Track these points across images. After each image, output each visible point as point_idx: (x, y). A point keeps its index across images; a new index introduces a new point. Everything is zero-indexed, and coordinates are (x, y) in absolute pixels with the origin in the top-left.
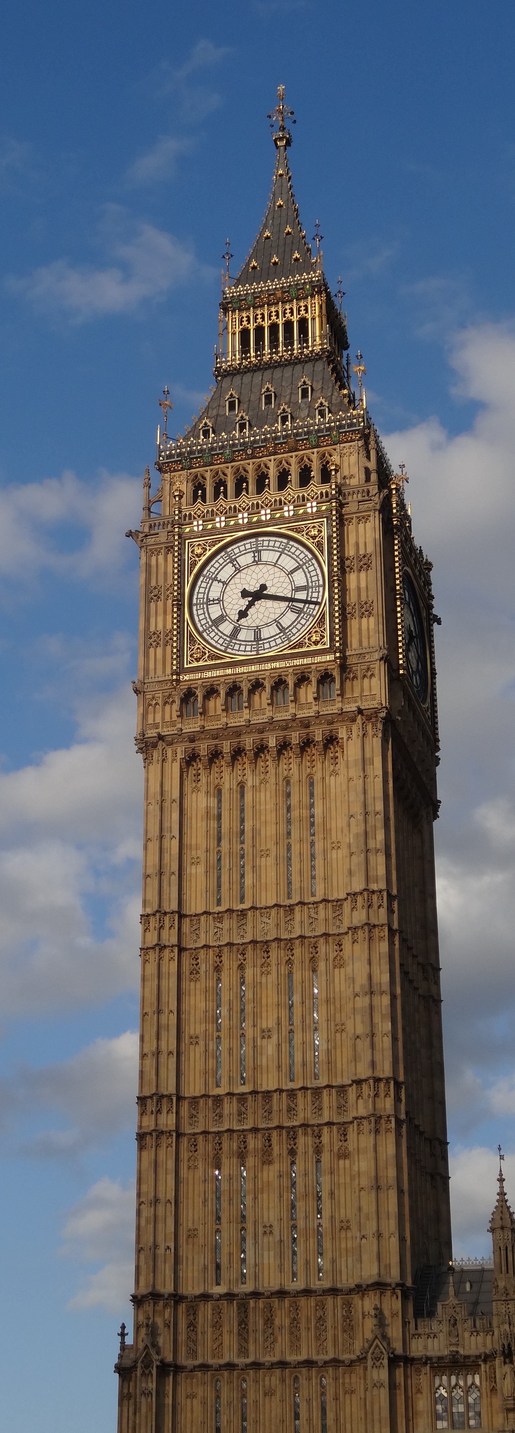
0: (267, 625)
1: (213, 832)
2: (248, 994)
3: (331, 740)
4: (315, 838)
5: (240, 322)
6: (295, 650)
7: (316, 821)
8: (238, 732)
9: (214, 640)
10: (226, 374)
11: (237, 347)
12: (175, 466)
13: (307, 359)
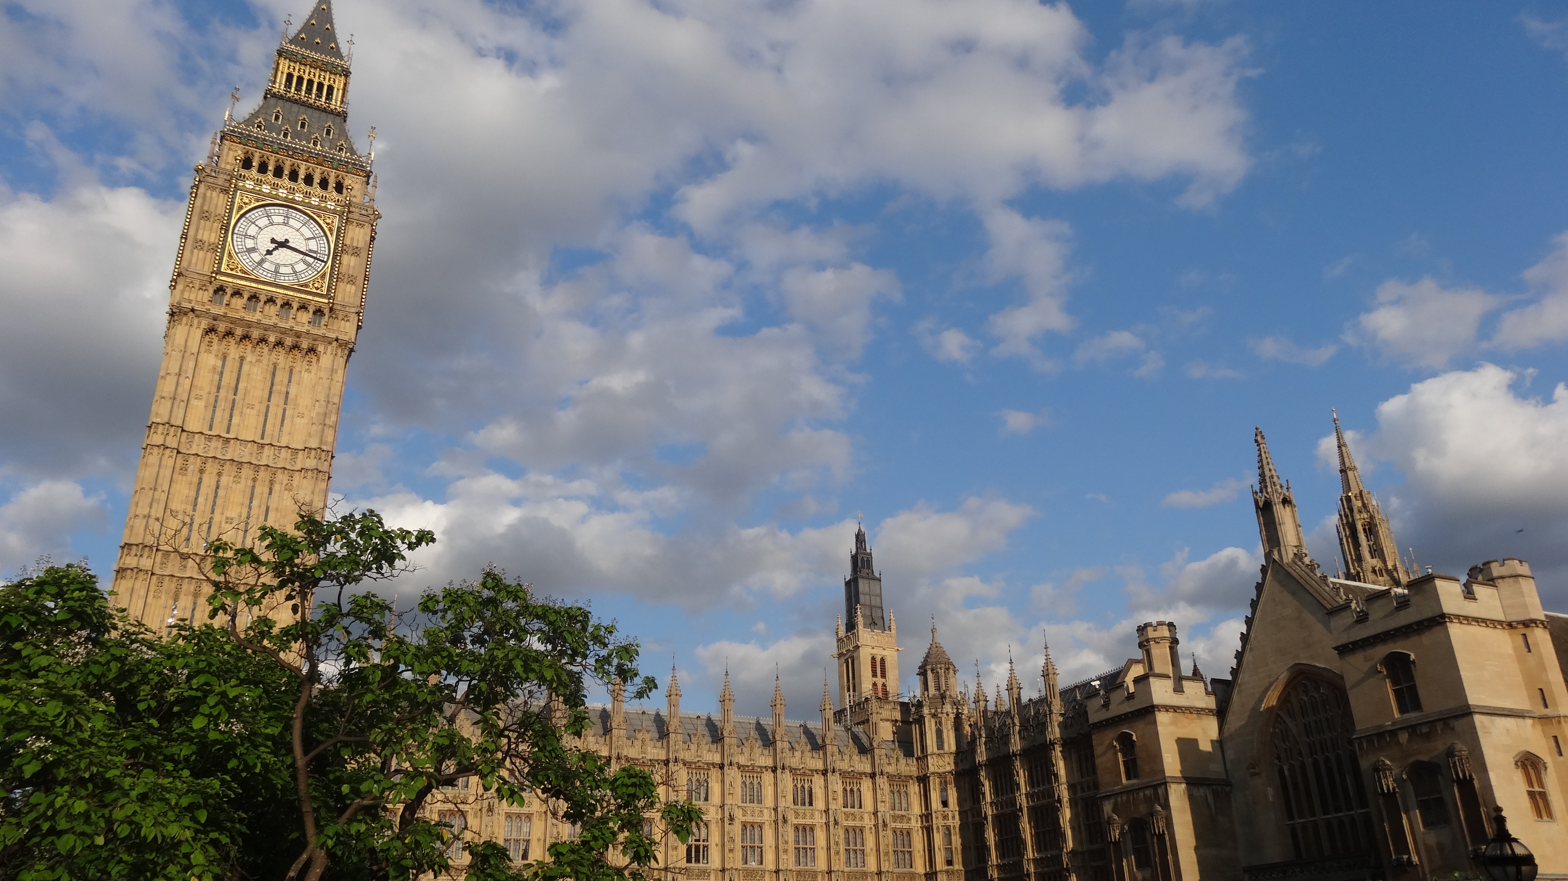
0: (285, 265)
1: (216, 383)
2: (221, 492)
3: (312, 350)
4: (288, 407)
5: (289, 68)
6: (302, 288)
7: (290, 396)
8: (249, 325)
9: (246, 262)
10: (274, 95)
11: (284, 82)
12: (235, 139)
13: (332, 112)
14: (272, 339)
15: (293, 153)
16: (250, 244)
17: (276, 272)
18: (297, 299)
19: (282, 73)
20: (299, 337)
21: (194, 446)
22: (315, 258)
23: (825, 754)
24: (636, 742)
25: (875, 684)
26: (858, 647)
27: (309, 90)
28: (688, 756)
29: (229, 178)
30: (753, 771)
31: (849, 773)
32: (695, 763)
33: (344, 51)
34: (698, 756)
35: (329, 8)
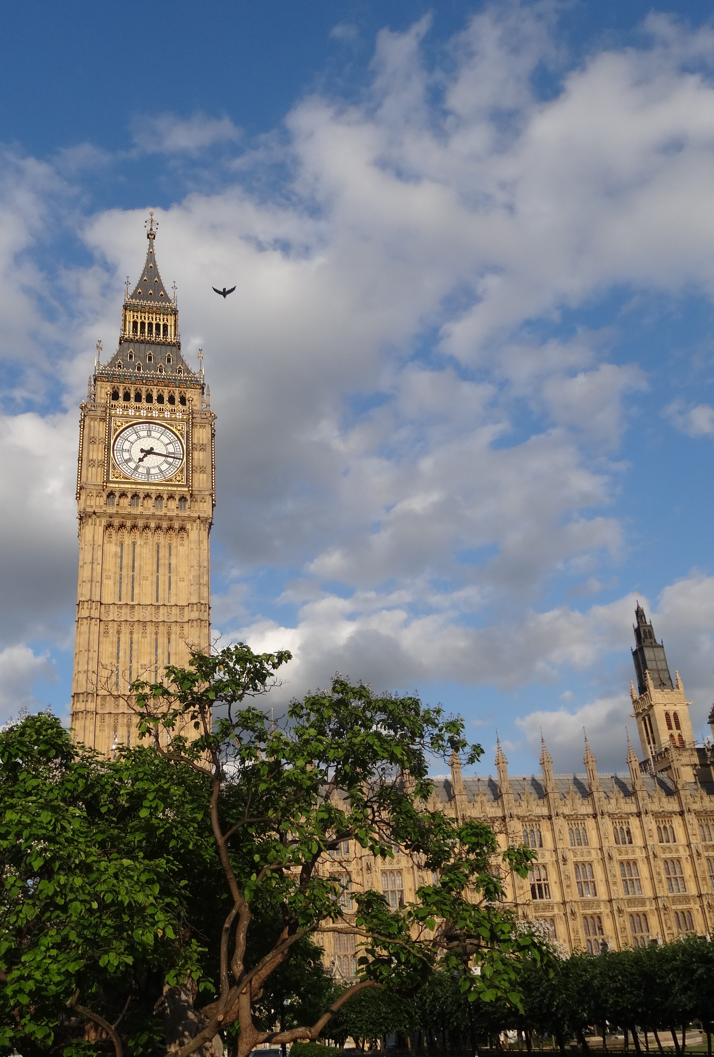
0: (153, 467)
1: (119, 564)
2: (135, 646)
3: (182, 529)
4: (172, 575)
5: (133, 317)
6: (168, 482)
7: (172, 566)
8: (135, 517)
9: (126, 469)
10: (126, 340)
11: (131, 329)
12: (104, 379)
13: (169, 344)
14: (153, 525)
15: (146, 381)
16: (126, 455)
17: (148, 473)
18: (166, 492)
19: (129, 322)
20: (171, 520)
21: (111, 614)
22: (174, 458)
23: (637, 799)
24: (476, 805)
25: (672, 736)
26: (651, 706)
27: (150, 331)
28: (521, 811)
29: (104, 409)
30: (577, 819)
31: (660, 813)
32: (527, 817)
33: (171, 296)
34: (529, 811)
35: (155, 265)
